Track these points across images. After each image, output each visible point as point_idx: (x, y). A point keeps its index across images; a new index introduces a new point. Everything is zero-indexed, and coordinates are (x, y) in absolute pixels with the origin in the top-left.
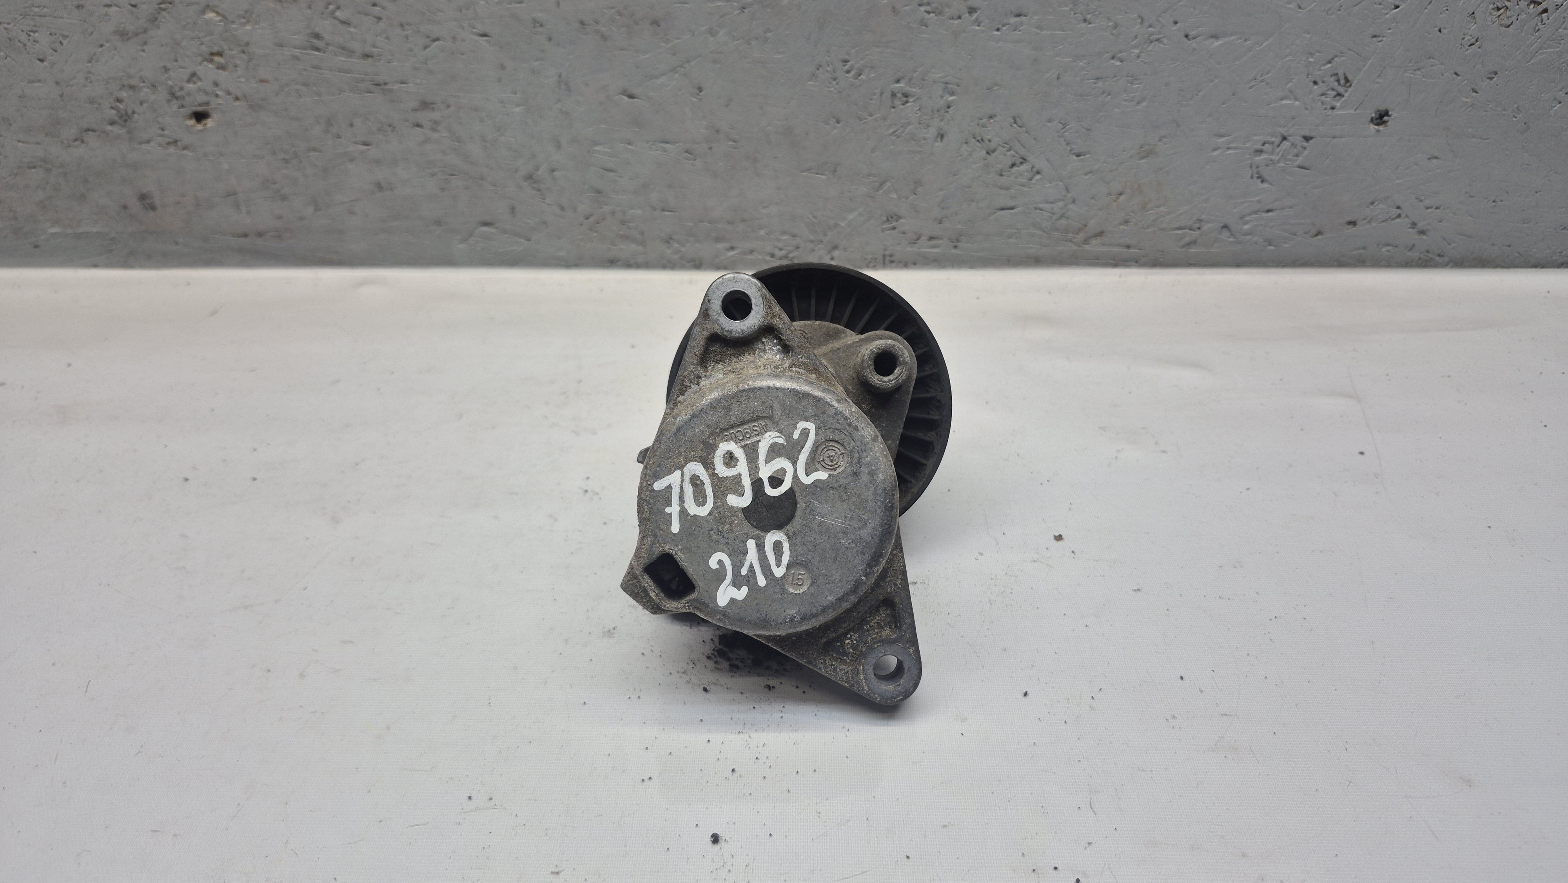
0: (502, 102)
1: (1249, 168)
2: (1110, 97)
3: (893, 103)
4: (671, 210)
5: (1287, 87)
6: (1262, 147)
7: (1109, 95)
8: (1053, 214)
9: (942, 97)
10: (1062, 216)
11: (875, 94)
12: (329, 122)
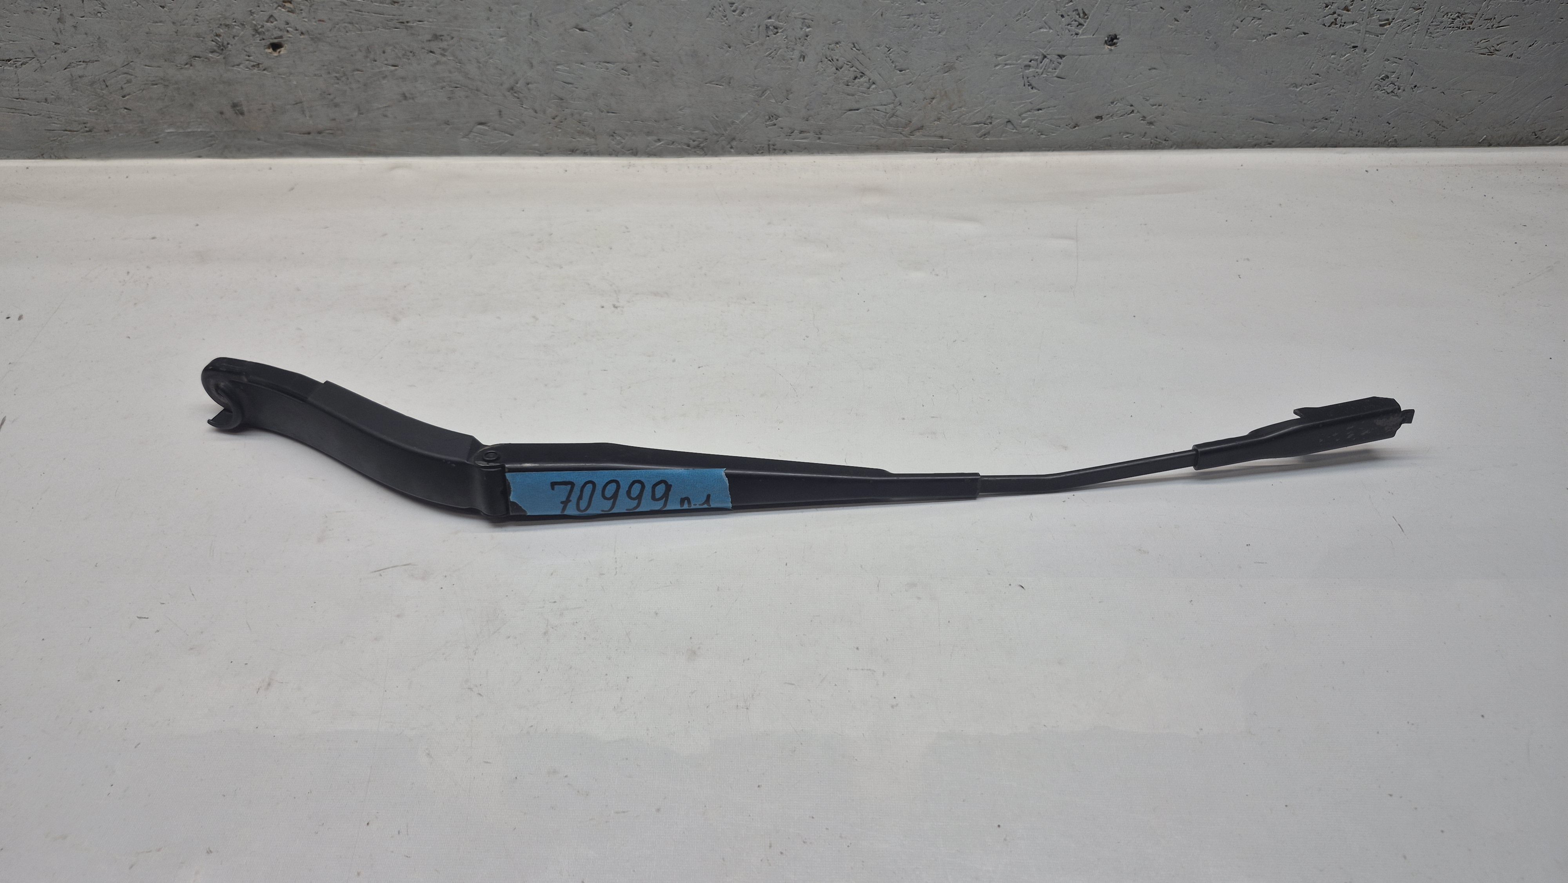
0: (490, 34)
1: (1022, 78)
2: (919, 28)
3: (767, 32)
4: (613, 112)
5: (1043, 19)
6: (1030, 63)
7: (919, 26)
8: (887, 113)
9: (802, 29)
10: (893, 115)
11: (754, 27)
12: (368, 50)
